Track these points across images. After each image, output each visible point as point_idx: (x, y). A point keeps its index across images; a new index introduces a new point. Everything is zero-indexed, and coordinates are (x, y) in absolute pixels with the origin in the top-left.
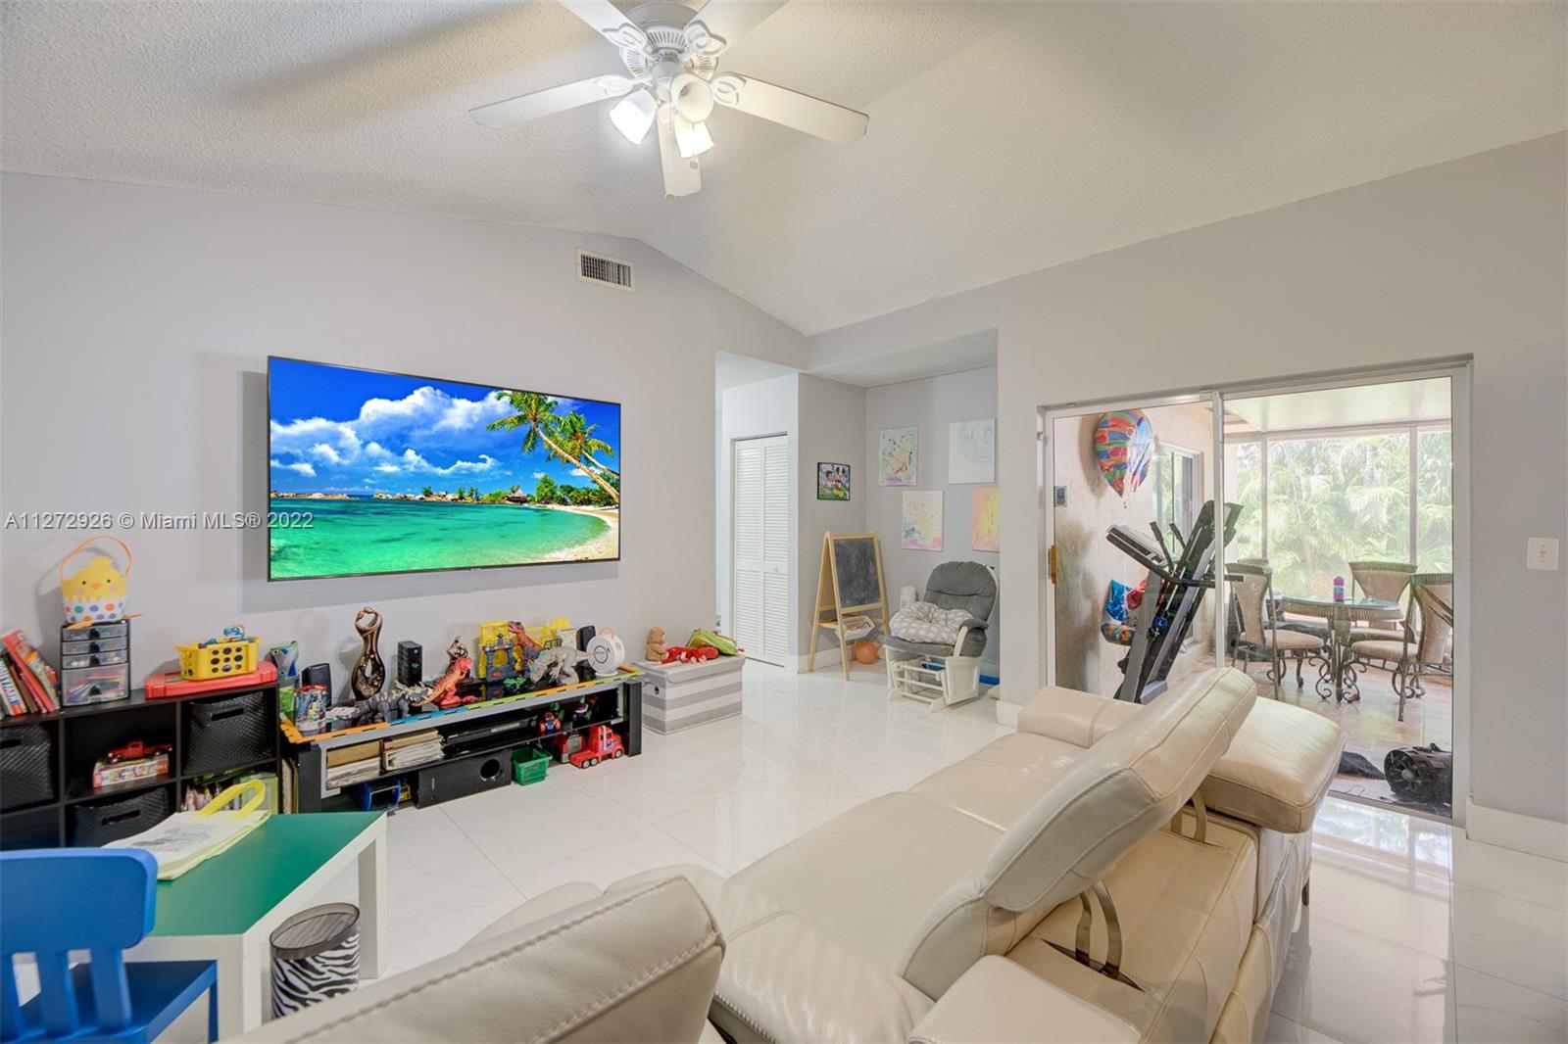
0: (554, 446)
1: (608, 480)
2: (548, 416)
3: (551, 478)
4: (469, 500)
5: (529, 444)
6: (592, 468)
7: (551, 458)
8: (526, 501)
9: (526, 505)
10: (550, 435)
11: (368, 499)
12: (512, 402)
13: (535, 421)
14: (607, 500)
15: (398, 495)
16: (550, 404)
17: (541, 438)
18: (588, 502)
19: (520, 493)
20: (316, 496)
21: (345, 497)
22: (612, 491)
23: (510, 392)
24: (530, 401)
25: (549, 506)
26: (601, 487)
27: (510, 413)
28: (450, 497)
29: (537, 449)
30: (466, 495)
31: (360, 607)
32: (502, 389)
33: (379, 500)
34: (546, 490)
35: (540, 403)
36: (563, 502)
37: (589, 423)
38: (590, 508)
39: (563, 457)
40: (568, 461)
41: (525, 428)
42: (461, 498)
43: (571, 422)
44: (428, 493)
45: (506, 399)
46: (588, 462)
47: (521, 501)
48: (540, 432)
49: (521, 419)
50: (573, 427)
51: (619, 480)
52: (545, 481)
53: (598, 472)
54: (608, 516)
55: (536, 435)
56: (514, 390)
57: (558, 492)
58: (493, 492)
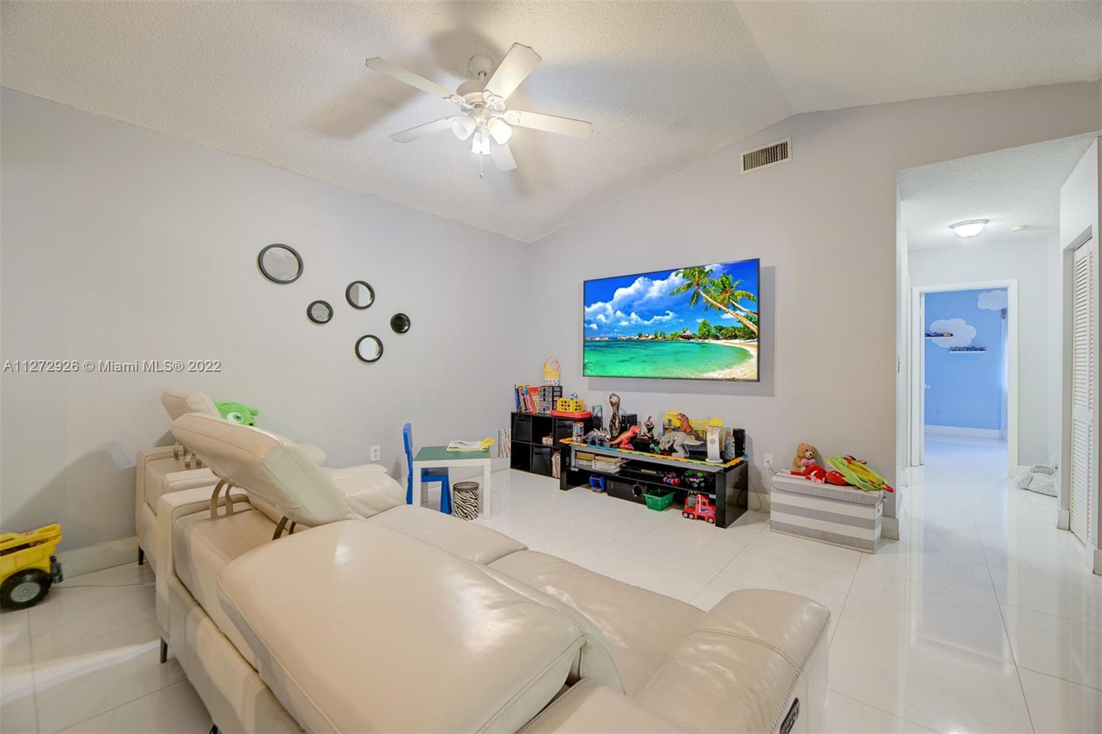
0: (710, 300)
1: (751, 320)
2: (706, 281)
3: (708, 322)
4: (660, 338)
5: (694, 301)
6: (738, 312)
7: (708, 307)
8: (691, 338)
9: (692, 340)
10: (707, 292)
11: (615, 339)
12: (684, 276)
13: (698, 285)
14: (749, 335)
15: (628, 337)
16: (708, 273)
17: (703, 297)
18: (736, 337)
19: (688, 333)
20: (598, 339)
21: (607, 339)
22: (754, 328)
23: (683, 270)
24: (696, 274)
25: (707, 341)
26: (745, 326)
27: (683, 282)
28: (650, 337)
29: (699, 303)
30: (658, 335)
31: (611, 393)
32: (678, 269)
33: (620, 340)
34: (704, 330)
35: (700, 273)
36: (717, 338)
37: (735, 280)
38: (737, 341)
39: (716, 307)
40: (719, 309)
41: (692, 291)
42: (656, 337)
43: (722, 281)
44: (640, 335)
45: (681, 275)
46: (735, 308)
47: (689, 338)
48: (702, 293)
49: (689, 286)
50: (723, 284)
51: (759, 319)
52: (704, 324)
53: (743, 314)
54: (751, 348)
55: (699, 295)
56: (685, 269)
57: (713, 331)
58: (673, 333)
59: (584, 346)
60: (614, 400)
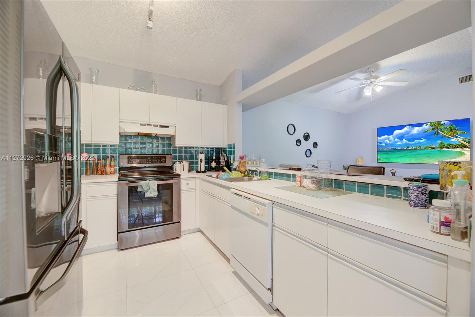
0: (444, 134)
1: (465, 141)
2: (441, 127)
3: (444, 142)
4: (419, 148)
5: (436, 135)
7: (443, 137)
9: (435, 149)
10: (442, 132)
11: (395, 149)
12: (430, 126)
13: (437, 129)
14: (465, 147)
15: (401, 148)
16: (442, 124)
17: (440, 133)
18: (457, 147)
19: (433, 146)
20: (385, 149)
21: (391, 149)
22: (467, 144)
23: (430, 123)
24: (436, 125)
25: (443, 149)
26: (462, 143)
27: (430, 128)
28: (413, 148)
29: (438, 135)
30: (418, 147)
32: (427, 123)
33: (397, 149)
34: (441, 145)
35: (439, 124)
36: (448, 148)
37: (457, 127)
38: (458, 149)
39: (447, 137)
40: (449, 137)
41: (434, 131)
43: (450, 127)
44: (408, 147)
45: (429, 125)
46: (457, 137)
47: (433, 148)
48: (440, 132)
49: (433, 129)
50: (451, 129)
51: (470, 141)
52: (441, 143)
53: (461, 139)
54: (466, 151)
55: (438, 133)
56: (431, 123)
57: (446, 145)
58: (425, 146)
59: (377, 152)
60: (393, 171)
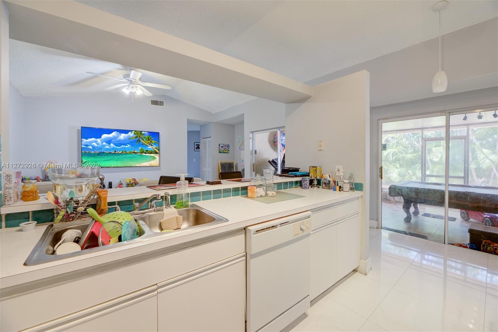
0: (144, 142)
1: (156, 149)
2: (142, 136)
3: (143, 148)
5: (138, 142)
6: (153, 146)
7: (143, 144)
8: (137, 153)
10: (143, 140)
11: (103, 153)
12: (134, 134)
13: (139, 137)
14: (156, 153)
15: (109, 152)
16: (143, 134)
17: (141, 141)
18: (152, 153)
19: (135, 152)
20: (93, 152)
21: (98, 152)
22: (158, 151)
24: (139, 134)
25: (142, 154)
26: (155, 150)
27: (134, 136)
28: (120, 152)
30: (124, 152)
33: (105, 153)
34: (142, 151)
35: (141, 133)
36: (146, 153)
37: (152, 137)
38: (152, 154)
39: (146, 144)
40: (147, 145)
41: (137, 139)
42: (122, 152)
43: (148, 137)
44: (115, 152)
45: (133, 133)
46: (152, 145)
48: (141, 140)
49: (136, 137)
50: (148, 138)
51: (159, 149)
52: (141, 149)
53: (154, 147)
54: (157, 156)
55: (140, 140)
56: (135, 131)
57: (145, 151)
58: (130, 151)
